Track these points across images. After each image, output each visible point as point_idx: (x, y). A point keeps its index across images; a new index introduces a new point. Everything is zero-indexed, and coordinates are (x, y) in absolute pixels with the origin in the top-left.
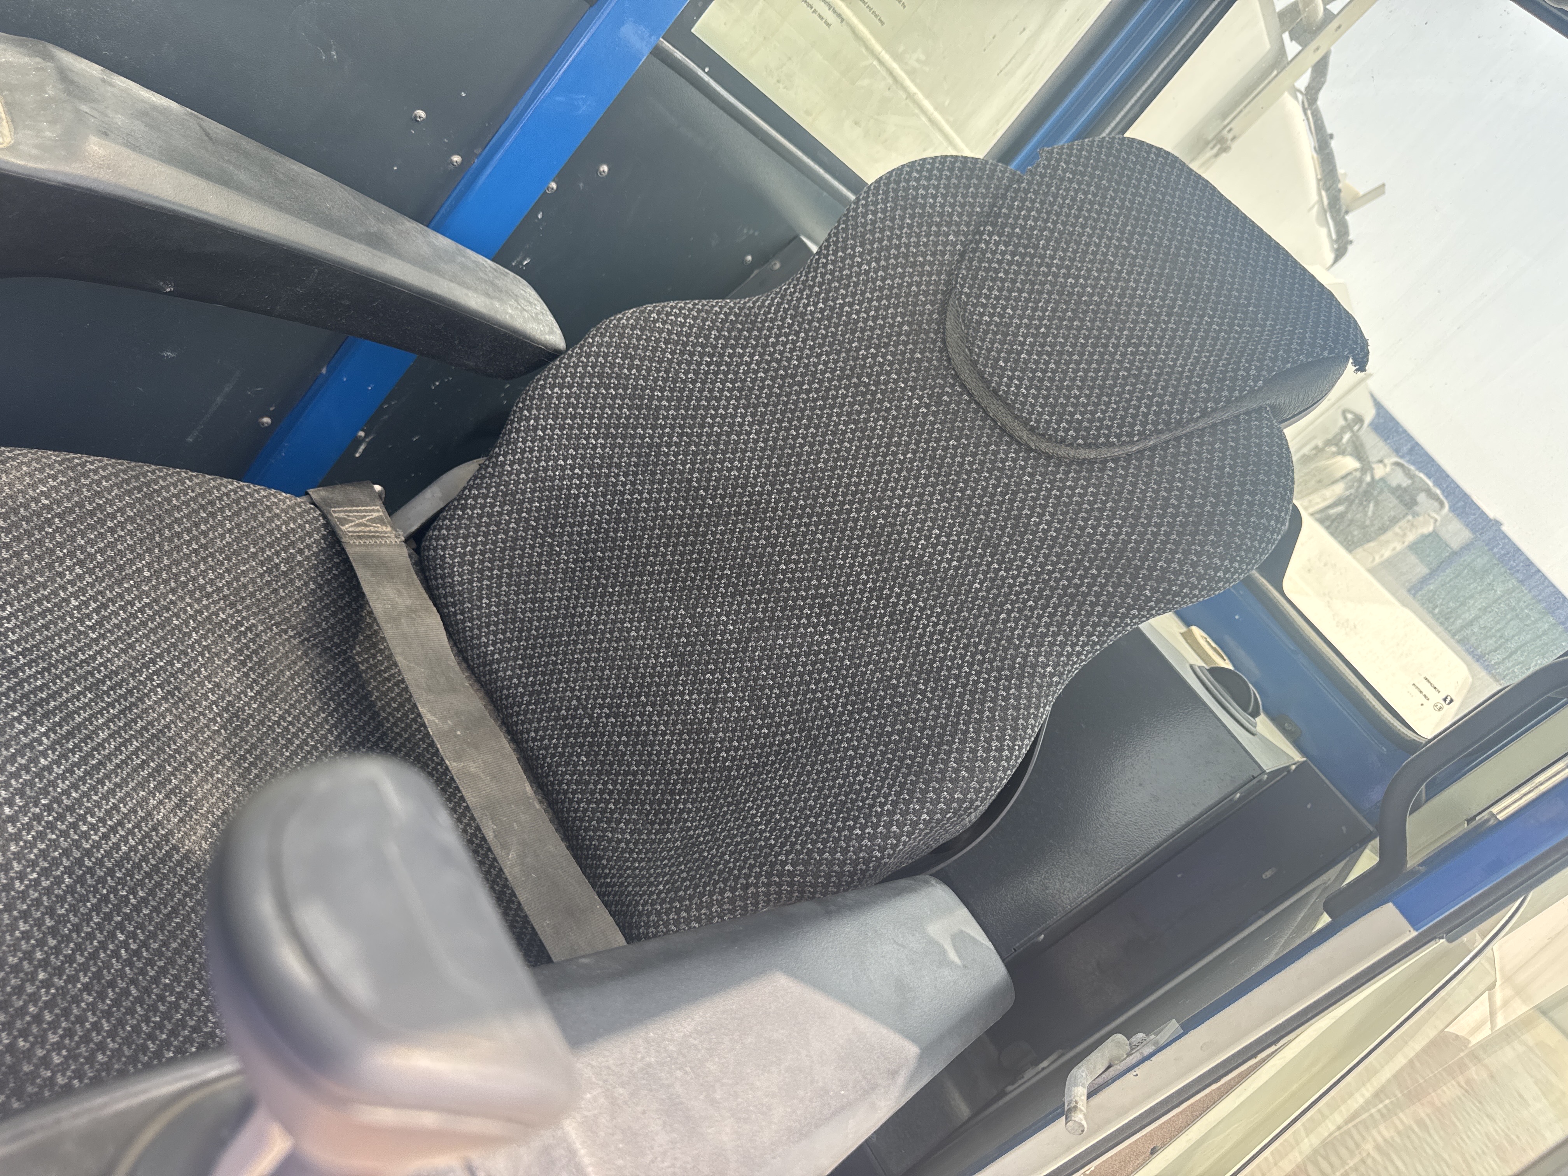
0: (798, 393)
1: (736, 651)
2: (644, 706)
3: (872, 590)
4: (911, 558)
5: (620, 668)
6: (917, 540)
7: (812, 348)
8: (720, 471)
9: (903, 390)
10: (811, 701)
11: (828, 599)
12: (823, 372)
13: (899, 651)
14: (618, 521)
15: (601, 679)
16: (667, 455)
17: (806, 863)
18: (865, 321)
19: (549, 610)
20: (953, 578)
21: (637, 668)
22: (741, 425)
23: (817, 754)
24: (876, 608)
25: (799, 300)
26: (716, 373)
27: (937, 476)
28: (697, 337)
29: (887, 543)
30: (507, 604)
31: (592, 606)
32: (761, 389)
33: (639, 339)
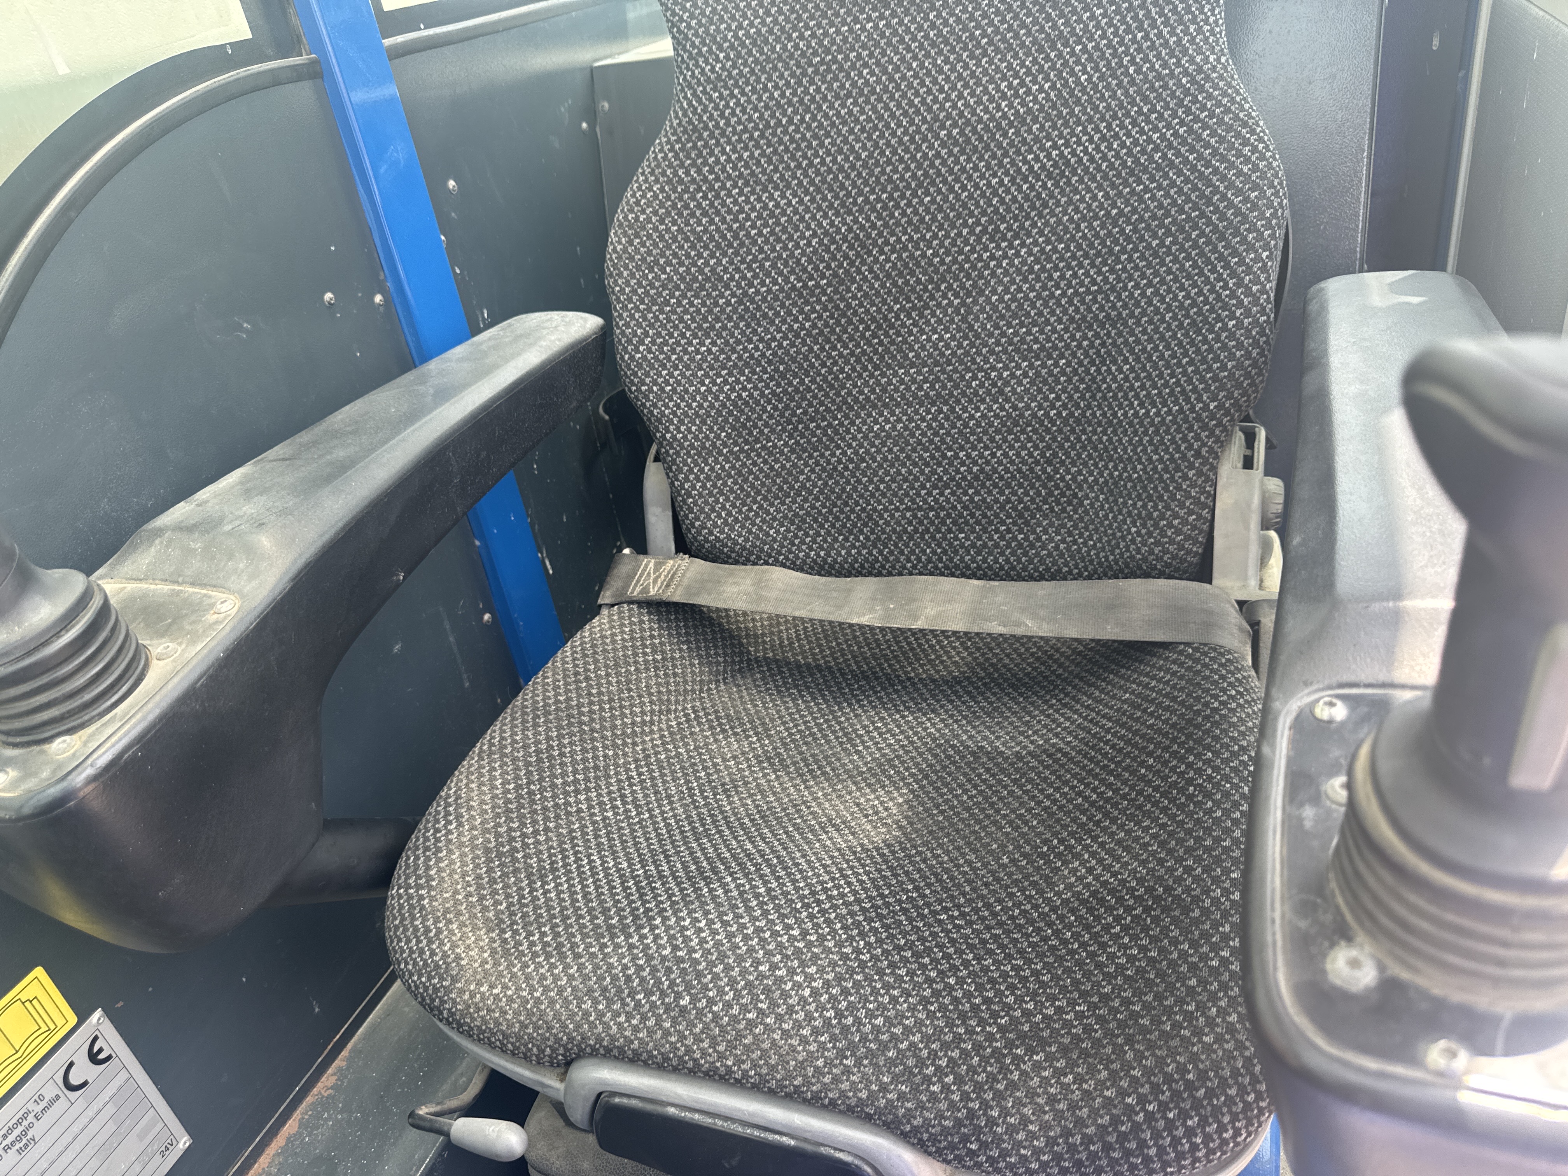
0: (785, 132)
1: (971, 344)
2: (956, 456)
3: (1013, 181)
4: (1011, 124)
5: (909, 457)
6: (998, 108)
7: (754, 90)
8: (803, 253)
9: (850, 30)
10: (1070, 302)
11: (990, 229)
12: (783, 95)
13: (1088, 190)
14: (783, 376)
15: (905, 480)
16: (757, 292)
17: (1222, 388)
18: (763, 23)
19: (815, 485)
20: (1059, 95)
21: (919, 443)
22: (777, 206)
23: (1125, 324)
24: (1032, 187)
25: (703, 72)
26: (717, 196)
27: (953, 50)
28: (674, 190)
29: (980, 139)
30: (785, 517)
31: (838, 447)
32: (758, 163)
33: (643, 244)
